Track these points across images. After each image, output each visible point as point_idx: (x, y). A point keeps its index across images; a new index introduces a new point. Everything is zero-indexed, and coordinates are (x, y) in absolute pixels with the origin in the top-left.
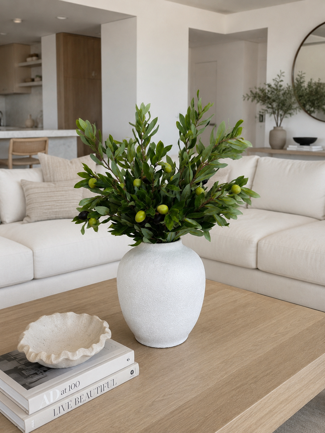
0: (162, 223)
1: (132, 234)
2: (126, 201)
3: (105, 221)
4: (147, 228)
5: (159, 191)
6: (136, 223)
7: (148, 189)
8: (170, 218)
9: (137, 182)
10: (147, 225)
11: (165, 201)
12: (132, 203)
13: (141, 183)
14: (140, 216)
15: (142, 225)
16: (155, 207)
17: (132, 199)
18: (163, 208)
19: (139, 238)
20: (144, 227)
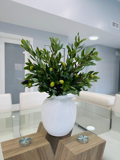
0: (61, 88)
1: (48, 92)
2: (46, 77)
3: (36, 85)
4: (55, 89)
5: (60, 74)
6: (50, 87)
7: (56, 72)
8: (65, 86)
9: (51, 69)
10: (55, 88)
11: (63, 78)
12: (49, 78)
13: (53, 70)
14: (52, 84)
15: (53, 88)
16: (59, 80)
17: (49, 77)
18: (62, 81)
19: (51, 94)
20: (53, 89)
